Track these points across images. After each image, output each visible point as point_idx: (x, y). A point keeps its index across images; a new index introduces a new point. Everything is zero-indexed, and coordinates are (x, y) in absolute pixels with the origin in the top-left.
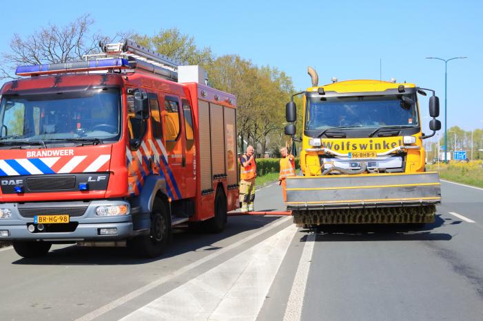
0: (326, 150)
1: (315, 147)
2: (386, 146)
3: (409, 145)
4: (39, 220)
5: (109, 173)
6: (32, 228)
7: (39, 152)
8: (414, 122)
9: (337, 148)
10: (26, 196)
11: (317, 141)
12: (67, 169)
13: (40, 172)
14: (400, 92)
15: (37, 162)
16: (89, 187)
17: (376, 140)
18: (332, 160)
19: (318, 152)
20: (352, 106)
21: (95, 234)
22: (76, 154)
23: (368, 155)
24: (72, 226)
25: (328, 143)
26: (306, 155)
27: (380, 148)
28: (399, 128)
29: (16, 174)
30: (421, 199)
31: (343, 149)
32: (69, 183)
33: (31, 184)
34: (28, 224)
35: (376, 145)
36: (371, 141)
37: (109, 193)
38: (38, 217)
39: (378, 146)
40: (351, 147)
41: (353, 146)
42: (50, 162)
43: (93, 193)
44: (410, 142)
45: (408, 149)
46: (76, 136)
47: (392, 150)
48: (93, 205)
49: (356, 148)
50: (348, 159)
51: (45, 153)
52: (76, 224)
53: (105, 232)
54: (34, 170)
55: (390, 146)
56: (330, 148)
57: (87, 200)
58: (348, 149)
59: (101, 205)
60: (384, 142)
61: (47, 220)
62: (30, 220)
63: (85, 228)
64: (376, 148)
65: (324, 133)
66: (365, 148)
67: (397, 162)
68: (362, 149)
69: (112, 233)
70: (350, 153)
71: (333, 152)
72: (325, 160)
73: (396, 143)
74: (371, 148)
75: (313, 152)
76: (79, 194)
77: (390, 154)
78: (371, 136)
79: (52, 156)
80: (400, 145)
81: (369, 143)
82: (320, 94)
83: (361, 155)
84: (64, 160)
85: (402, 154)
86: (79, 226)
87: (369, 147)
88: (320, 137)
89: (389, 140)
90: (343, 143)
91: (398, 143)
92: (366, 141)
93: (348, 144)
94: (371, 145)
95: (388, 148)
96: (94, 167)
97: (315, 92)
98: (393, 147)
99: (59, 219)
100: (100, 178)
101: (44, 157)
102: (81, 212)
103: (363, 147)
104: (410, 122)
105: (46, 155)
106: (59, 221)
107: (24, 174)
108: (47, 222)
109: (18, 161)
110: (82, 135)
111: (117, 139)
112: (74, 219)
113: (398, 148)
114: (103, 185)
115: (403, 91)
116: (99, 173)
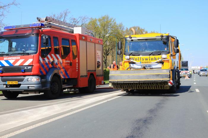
0: (131, 60)
1: (127, 59)
2: (155, 59)
3: (165, 59)
4: (7, 83)
5: (32, 66)
6: (5, 86)
7: (8, 58)
8: (168, 50)
9: (136, 60)
10: (4, 74)
11: (128, 57)
12: (17, 64)
13: (8, 65)
14: (161, 37)
15: (7, 61)
16: (25, 71)
17: (152, 57)
18: (134, 64)
19: (128, 61)
20: (143, 43)
21: (27, 88)
22: (21, 58)
23: (148, 62)
24: (19, 85)
25: (133, 58)
26: (124, 62)
27: (153, 60)
28: (161, 52)
29: (0, 66)
30: (161, 79)
31: (138, 60)
32: (18, 69)
33: (5, 70)
34: (4, 85)
35: (151, 59)
36: (150, 57)
37: (32, 73)
38: (7, 82)
39: (152, 59)
40: (141, 59)
41: (143, 59)
42: (12, 62)
43: (26, 73)
44: (165, 58)
45: (164, 60)
47: (158, 61)
48: (27, 77)
49: (143, 60)
50: (140, 64)
51: (10, 58)
52: (20, 85)
53: (30, 88)
54: (6, 65)
55: (157, 59)
56: (133, 60)
57: (25, 76)
58: (140, 60)
59: (30, 78)
60: (155, 58)
61: (11, 83)
62: (5, 83)
63: (23, 86)
64: (152, 60)
65: (131, 53)
66: (147, 60)
67: (160, 65)
68: (146, 60)
69: (33, 88)
70: (140, 62)
71: (134, 61)
72: (131, 64)
73: (159, 58)
74: (150, 60)
75: (127, 61)
76: (22, 74)
77: (157, 62)
78: (150, 55)
79: (13, 59)
80: (161, 59)
81: (149, 58)
82: (130, 38)
83: (145, 63)
84: (17, 61)
85: (162, 63)
86: (21, 85)
87: (148, 60)
88: (129, 55)
89: (157, 57)
90: (138, 58)
91: (160, 58)
92: (147, 57)
93: (140, 58)
94: (150, 59)
95: (156, 60)
96: (27, 63)
97: (128, 38)
98: (158, 59)
99: (14, 83)
100: (29, 68)
101: (10, 60)
102: (22, 80)
103: (147, 59)
104: (166, 50)
105: (10, 59)
106: (14, 84)
107: (3, 66)
108: (10, 84)
109: (1, 61)
110: (24, 51)
111: (36, 53)
112: (19, 83)
113: (160, 60)
114: (30, 70)
115: (163, 37)
116: (29, 66)
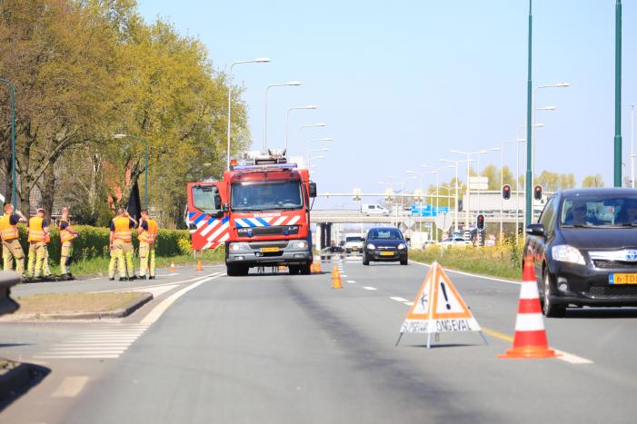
4: (262, 250)
5: (299, 225)
6: (258, 255)
7: (261, 215)
10: (254, 238)
12: (277, 223)
13: (262, 225)
15: (259, 219)
16: (289, 233)
21: (292, 257)
22: (282, 215)
24: (280, 253)
29: (247, 226)
32: (278, 230)
33: (257, 232)
34: (255, 253)
37: (299, 236)
42: (267, 220)
43: (291, 236)
46: (277, 206)
48: (291, 242)
51: (264, 215)
52: (283, 252)
53: (297, 256)
54: (259, 224)
57: (288, 240)
59: (295, 242)
61: (267, 250)
62: (257, 250)
63: (286, 254)
69: (302, 257)
76: (283, 237)
79: (268, 217)
84: (276, 219)
96: (292, 222)
99: (273, 250)
100: (295, 228)
101: (264, 217)
102: (284, 246)
107: (252, 226)
109: (250, 219)
110: (282, 205)
111: (301, 208)
112: (281, 249)
114: (296, 232)
116: (294, 225)
